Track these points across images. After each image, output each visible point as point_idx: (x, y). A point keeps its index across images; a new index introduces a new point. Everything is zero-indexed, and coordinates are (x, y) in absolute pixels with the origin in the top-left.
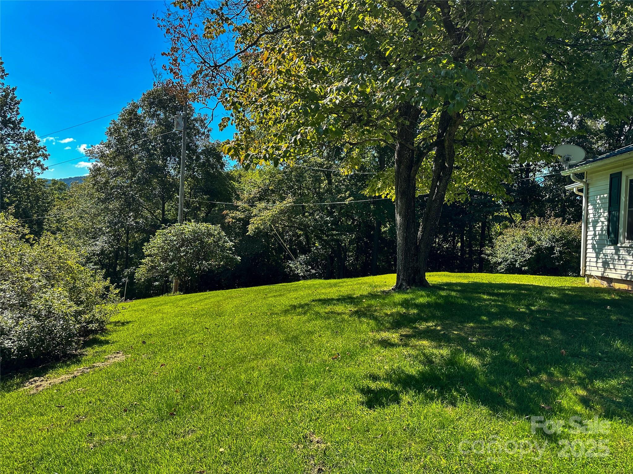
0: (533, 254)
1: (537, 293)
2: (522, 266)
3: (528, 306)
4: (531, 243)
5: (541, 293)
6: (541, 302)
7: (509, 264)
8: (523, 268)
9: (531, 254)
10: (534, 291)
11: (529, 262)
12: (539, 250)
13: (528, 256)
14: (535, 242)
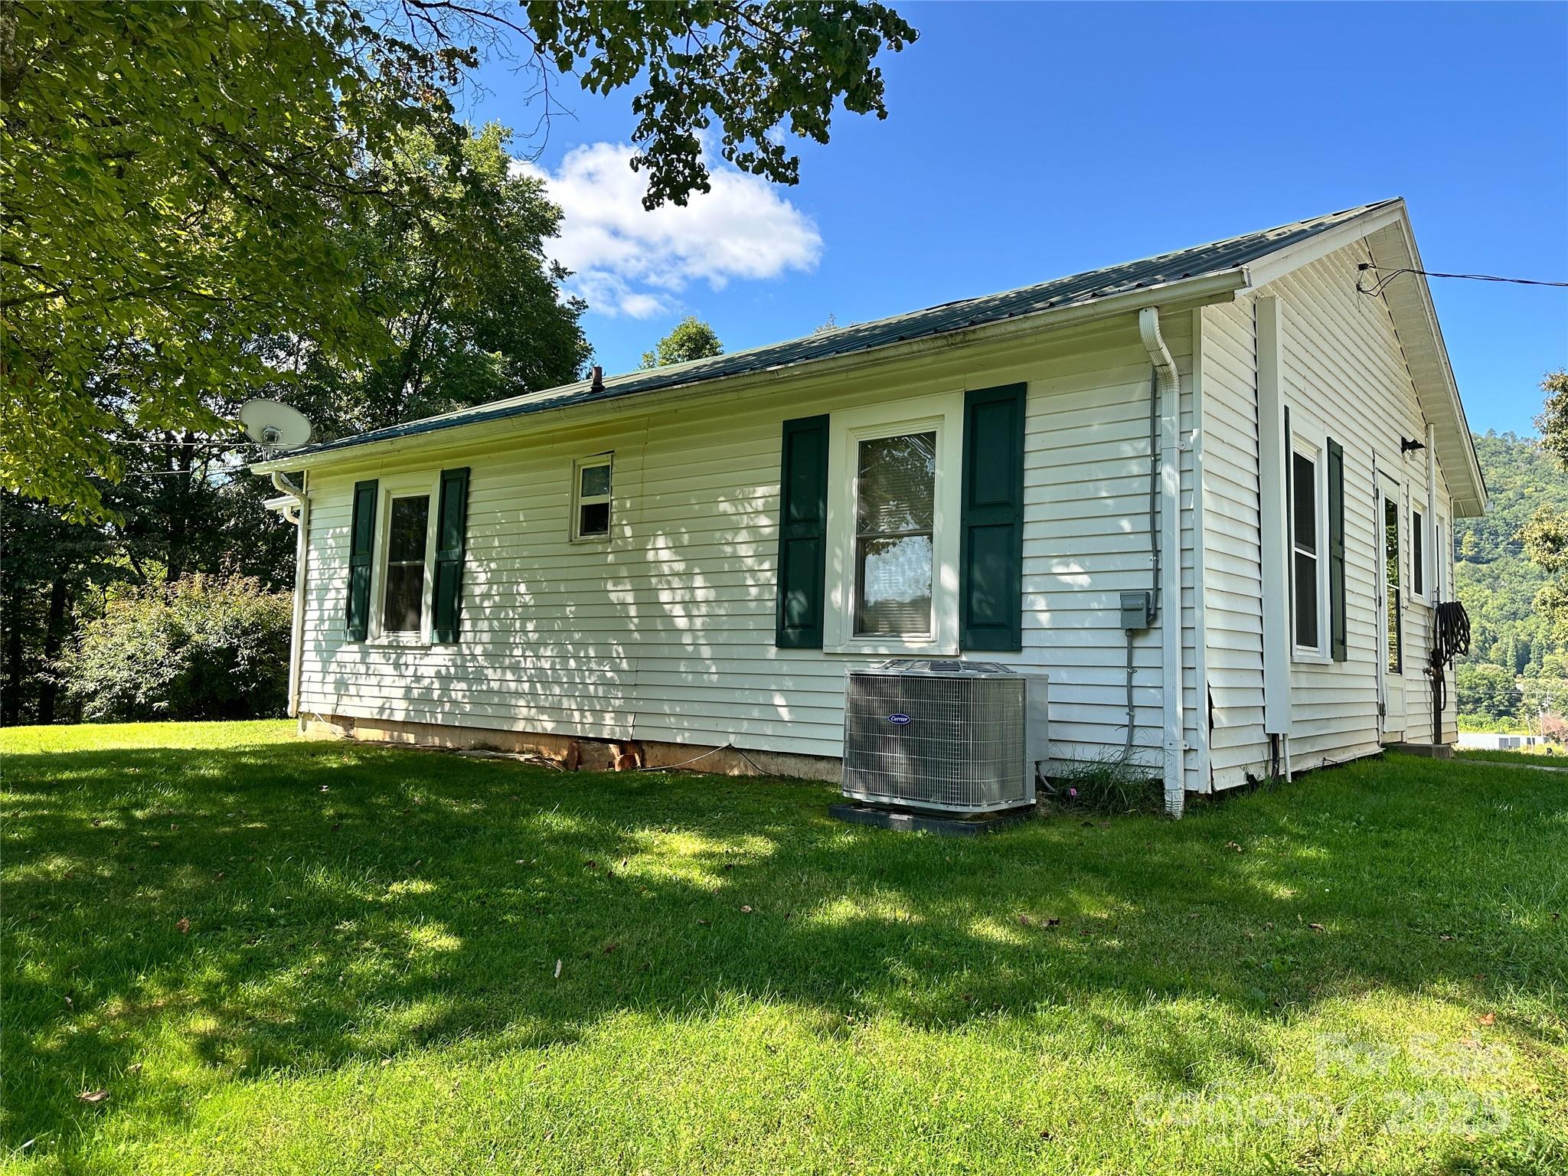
0: (183, 668)
1: (169, 769)
2: (154, 700)
3: (125, 811)
4: (179, 638)
5: (179, 768)
6: (168, 794)
7: (117, 697)
8: (156, 705)
9: (179, 667)
10: (161, 766)
11: (170, 689)
12: (198, 657)
13: (169, 673)
14: (189, 637)
